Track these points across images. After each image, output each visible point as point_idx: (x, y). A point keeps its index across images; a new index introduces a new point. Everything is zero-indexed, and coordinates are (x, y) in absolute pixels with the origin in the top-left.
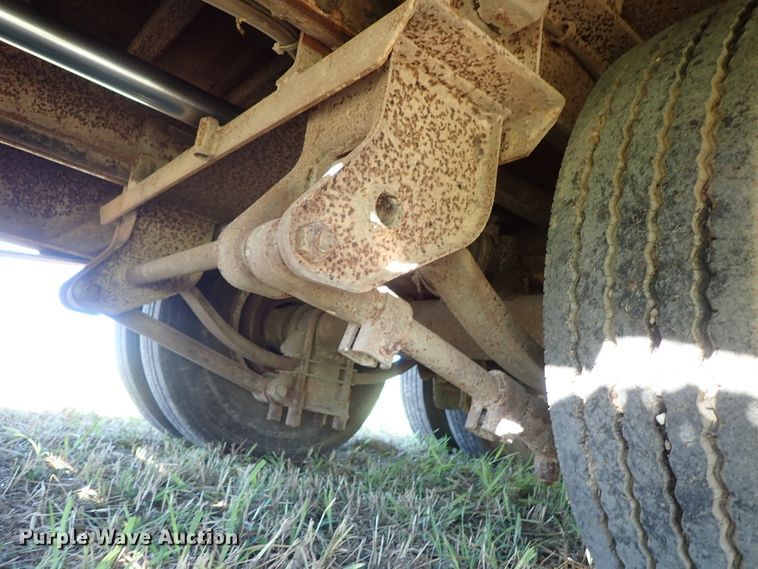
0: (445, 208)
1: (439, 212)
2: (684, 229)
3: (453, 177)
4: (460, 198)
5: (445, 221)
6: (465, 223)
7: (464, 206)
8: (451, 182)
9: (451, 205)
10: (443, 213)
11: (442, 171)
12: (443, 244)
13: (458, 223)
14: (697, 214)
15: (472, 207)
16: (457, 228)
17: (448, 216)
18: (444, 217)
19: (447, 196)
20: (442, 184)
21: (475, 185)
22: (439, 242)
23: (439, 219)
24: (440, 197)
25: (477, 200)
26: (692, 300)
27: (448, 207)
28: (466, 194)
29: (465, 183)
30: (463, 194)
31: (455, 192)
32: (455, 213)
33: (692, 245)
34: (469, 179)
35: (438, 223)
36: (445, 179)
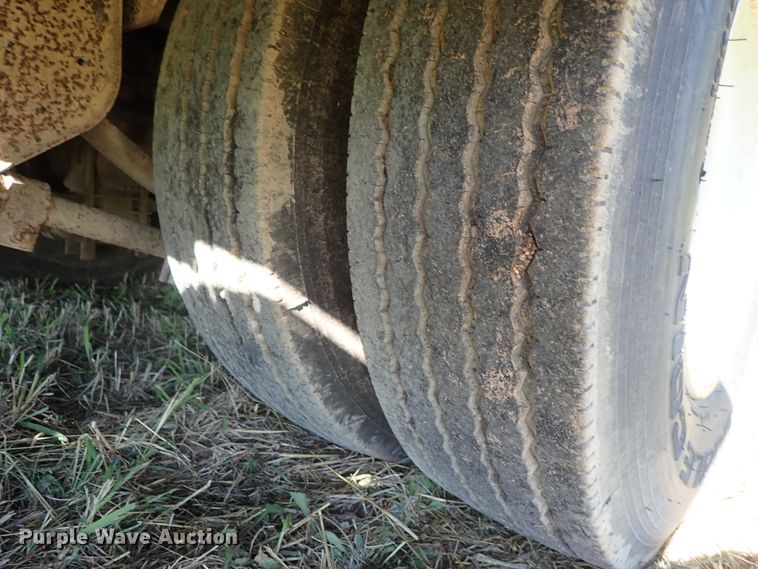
0: (61, 90)
1: (52, 95)
2: (219, 135)
3: (68, 52)
4: (83, 76)
5: (64, 102)
6: (94, 101)
7: (90, 82)
8: (66, 59)
9: (70, 85)
10: (59, 95)
11: (49, 48)
12: (64, 128)
13: (83, 102)
14: (228, 122)
15: (101, 83)
16: (83, 108)
17: (68, 97)
18: (62, 99)
19: (62, 75)
20: (52, 63)
21: (102, 57)
22: (59, 126)
23: (56, 102)
24: (51, 78)
25: (106, 74)
26: (224, 201)
27: (66, 87)
28: (91, 69)
29: (86, 57)
30: (86, 70)
31: (74, 68)
32: (78, 92)
33: (223, 151)
34: (93, 52)
35: (55, 107)
36: (57, 57)
